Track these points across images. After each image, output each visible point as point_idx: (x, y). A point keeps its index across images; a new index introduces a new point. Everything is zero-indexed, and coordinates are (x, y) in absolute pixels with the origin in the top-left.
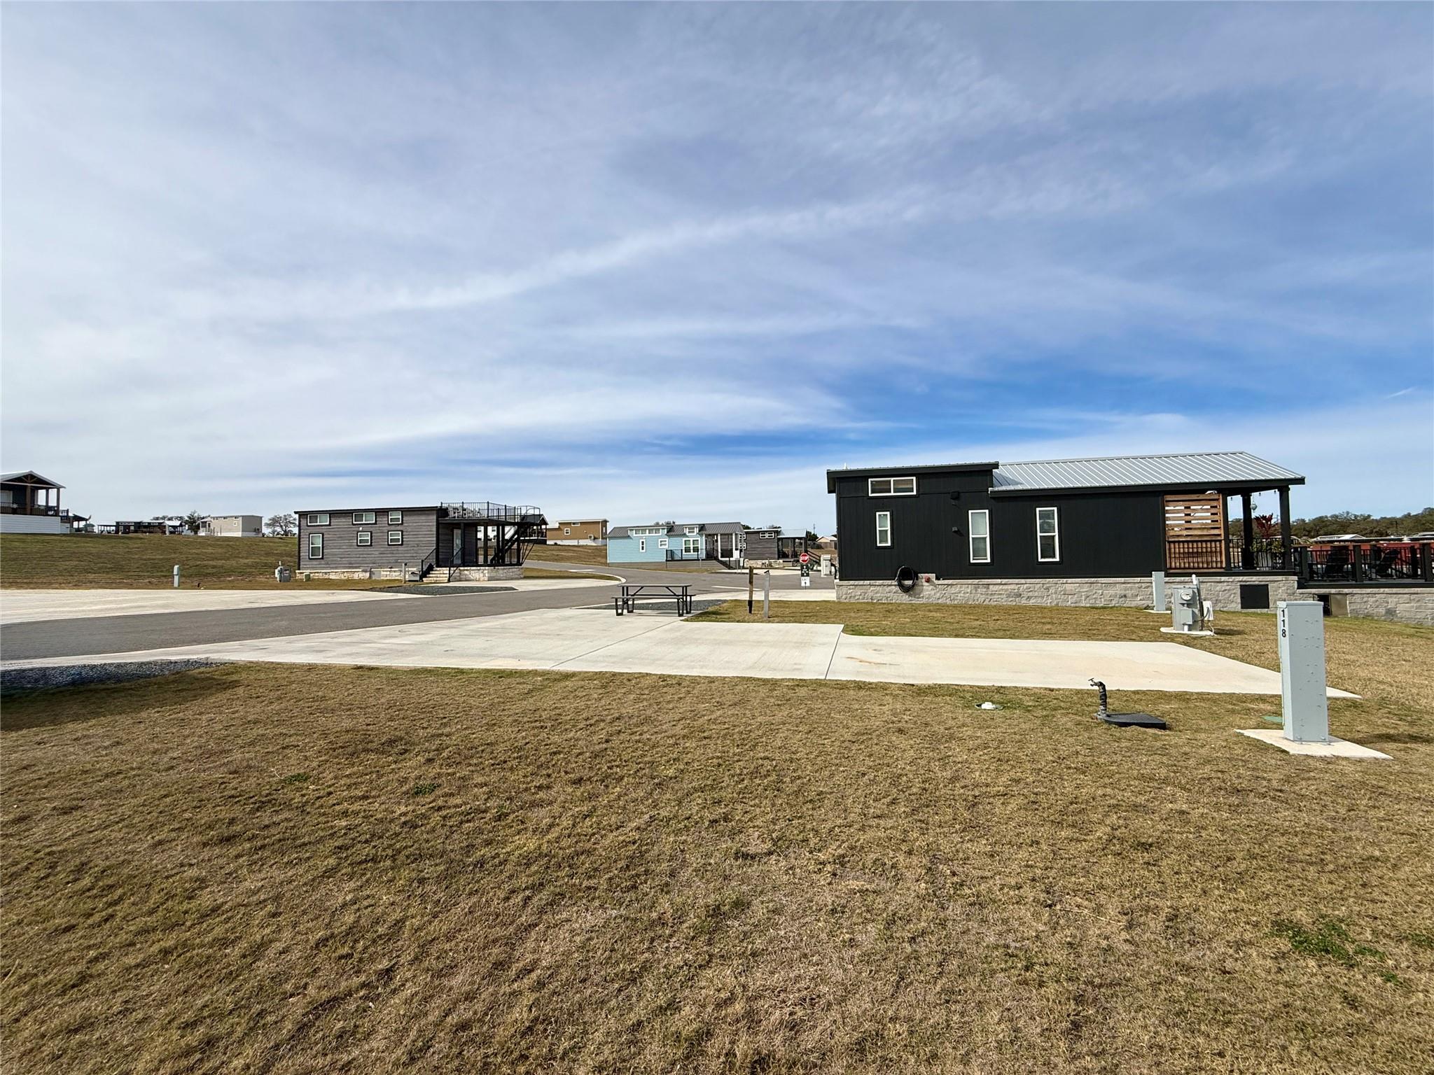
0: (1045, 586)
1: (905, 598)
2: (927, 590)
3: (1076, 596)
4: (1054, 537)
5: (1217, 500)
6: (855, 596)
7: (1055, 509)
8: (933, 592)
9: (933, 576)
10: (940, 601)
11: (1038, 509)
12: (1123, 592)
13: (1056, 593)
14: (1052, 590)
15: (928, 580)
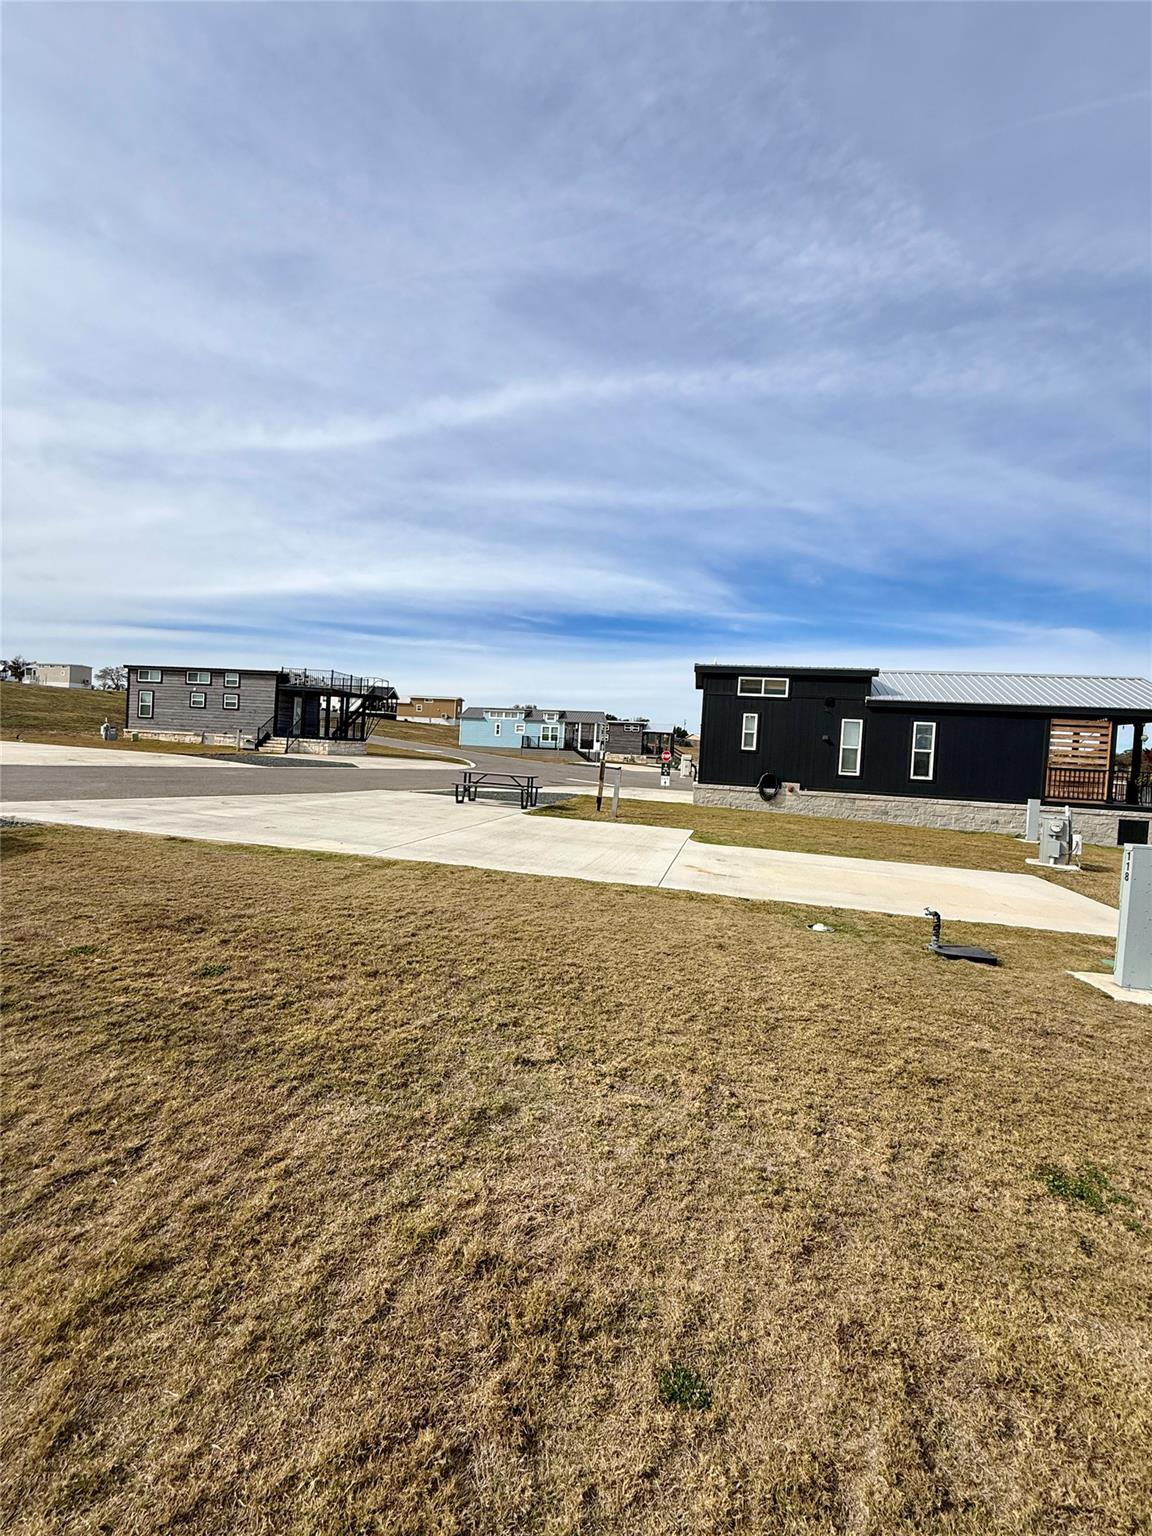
0: (914, 806)
1: (765, 806)
2: (789, 800)
3: (945, 819)
4: (929, 754)
5: (1107, 728)
6: (713, 801)
7: (934, 724)
8: (795, 803)
9: (797, 786)
10: (802, 813)
11: (915, 723)
12: (996, 818)
13: (925, 813)
14: (921, 810)
15: (791, 790)
